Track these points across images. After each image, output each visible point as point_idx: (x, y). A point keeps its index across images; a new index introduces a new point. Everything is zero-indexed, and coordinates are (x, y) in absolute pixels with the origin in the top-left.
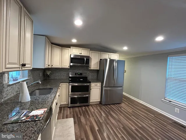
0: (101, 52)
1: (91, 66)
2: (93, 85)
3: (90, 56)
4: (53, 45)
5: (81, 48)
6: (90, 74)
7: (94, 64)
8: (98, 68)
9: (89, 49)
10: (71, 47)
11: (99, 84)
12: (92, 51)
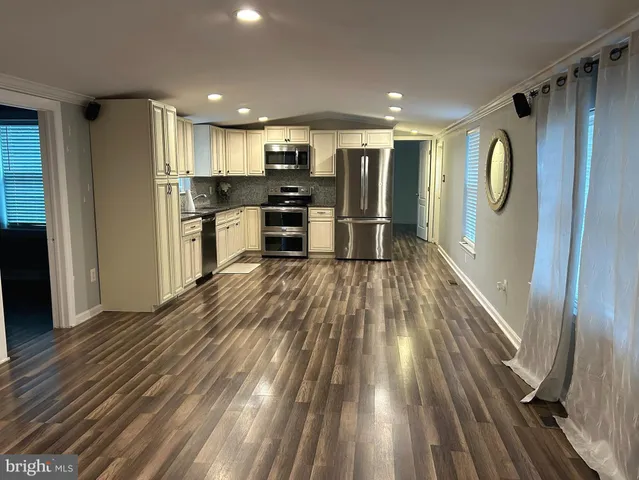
0: (340, 131)
1: (314, 169)
2: (313, 212)
3: (311, 145)
4: (227, 130)
5: (289, 127)
6: (321, 188)
7: (322, 164)
8: (333, 174)
9: (308, 128)
10: (266, 128)
11: (329, 212)
12: (314, 132)
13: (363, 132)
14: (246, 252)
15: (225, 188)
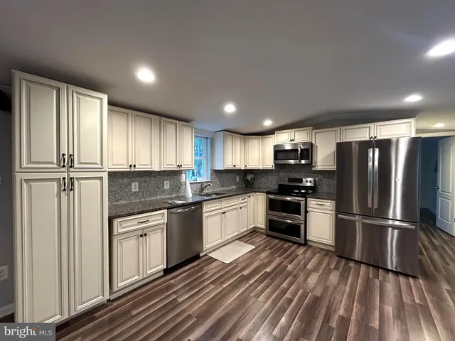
0: (342, 128)
1: (316, 163)
2: (312, 203)
3: (313, 142)
7: (323, 159)
8: (334, 168)
9: (310, 128)
10: (276, 132)
12: (317, 131)
13: (371, 125)
14: (255, 227)
15: (249, 177)
